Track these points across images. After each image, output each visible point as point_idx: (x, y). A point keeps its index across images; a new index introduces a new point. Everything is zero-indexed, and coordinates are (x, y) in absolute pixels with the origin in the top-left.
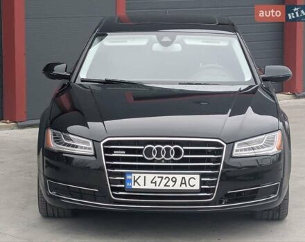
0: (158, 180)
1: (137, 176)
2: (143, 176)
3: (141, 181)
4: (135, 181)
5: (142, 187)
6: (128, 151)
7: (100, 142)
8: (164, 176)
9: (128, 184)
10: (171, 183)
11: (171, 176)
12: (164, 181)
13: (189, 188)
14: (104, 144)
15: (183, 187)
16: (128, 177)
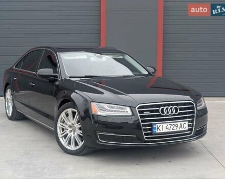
0: (169, 126)
1: (159, 125)
2: (162, 125)
3: (161, 128)
4: (158, 128)
5: (162, 131)
6: (151, 111)
7: (135, 107)
8: (172, 124)
9: (154, 131)
10: (175, 128)
11: (175, 124)
12: (172, 127)
13: (183, 129)
14: (138, 108)
15: (181, 129)
16: (154, 126)
